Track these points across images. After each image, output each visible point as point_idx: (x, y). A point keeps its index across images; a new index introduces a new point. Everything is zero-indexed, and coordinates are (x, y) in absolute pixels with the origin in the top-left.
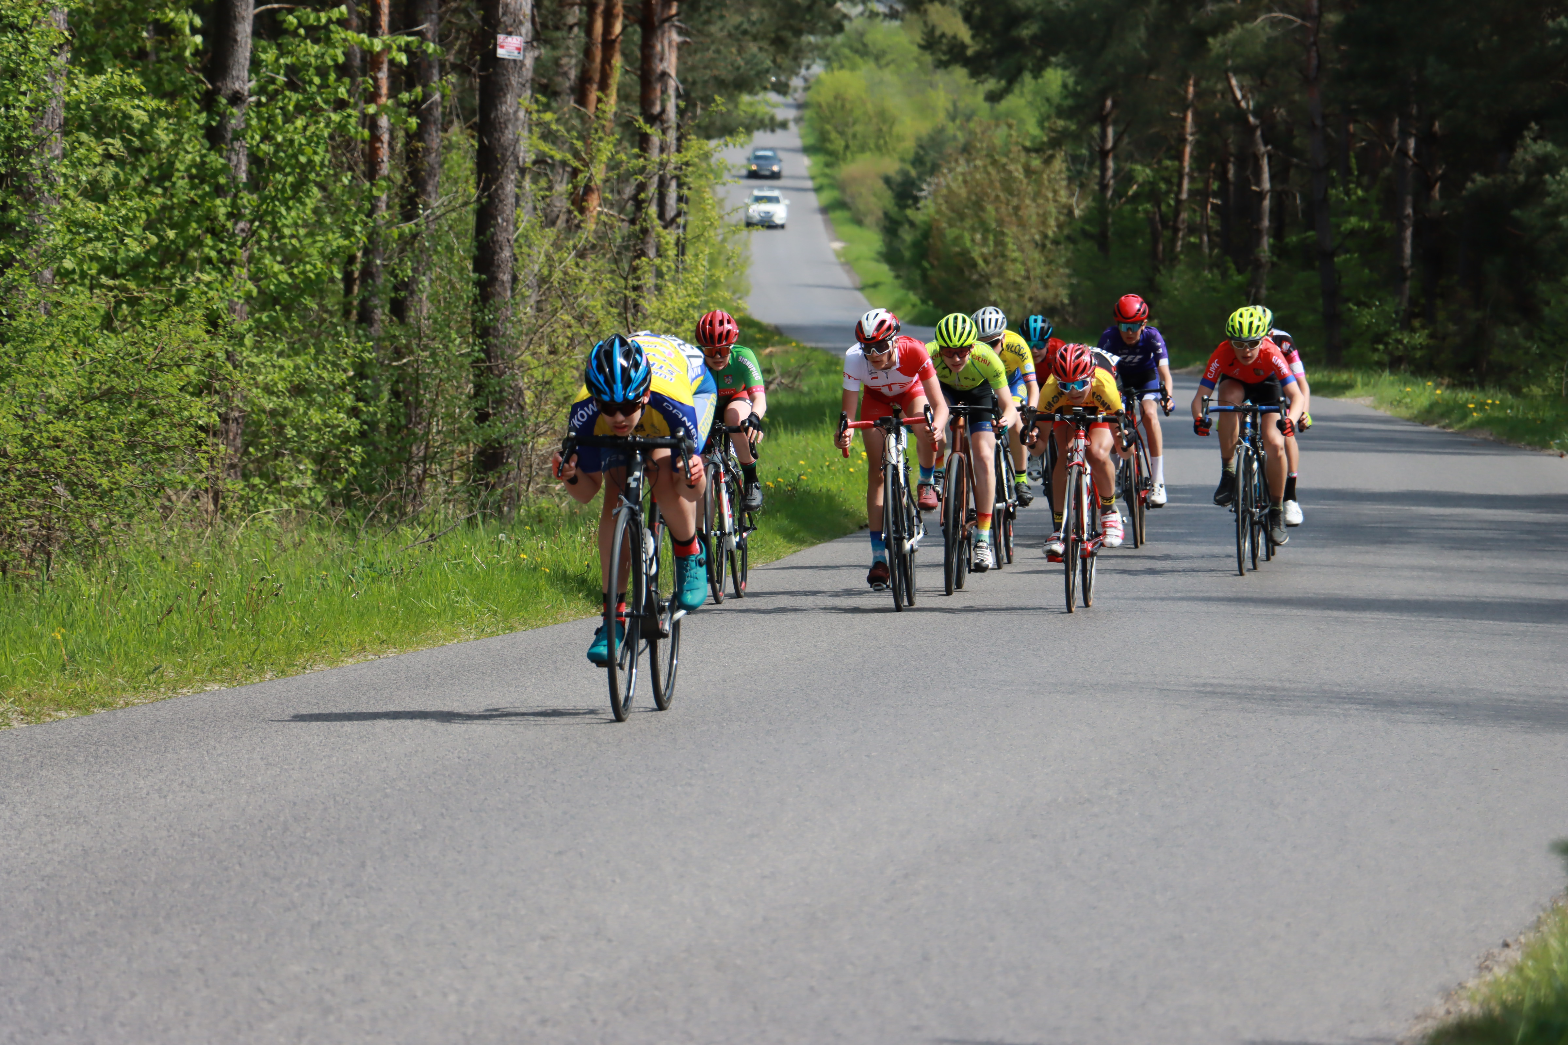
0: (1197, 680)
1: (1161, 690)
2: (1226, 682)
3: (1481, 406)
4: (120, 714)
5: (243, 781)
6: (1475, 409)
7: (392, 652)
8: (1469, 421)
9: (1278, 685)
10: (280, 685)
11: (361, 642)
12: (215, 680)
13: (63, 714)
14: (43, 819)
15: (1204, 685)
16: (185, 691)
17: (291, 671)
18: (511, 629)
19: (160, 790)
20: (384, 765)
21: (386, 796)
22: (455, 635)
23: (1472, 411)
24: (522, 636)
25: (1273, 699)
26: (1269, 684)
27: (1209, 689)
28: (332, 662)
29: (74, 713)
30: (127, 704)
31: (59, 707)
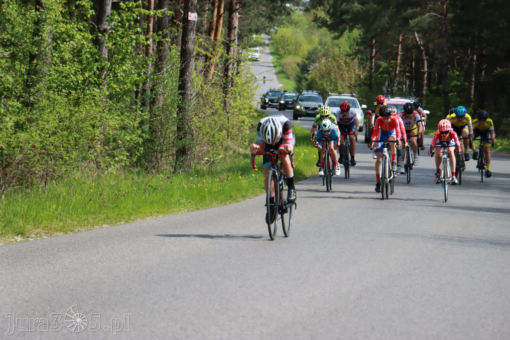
0: (432, 234)
1: (422, 237)
2: (442, 234)
3: (501, 144)
4: (78, 234)
5: (127, 259)
6: (500, 145)
7: (161, 216)
8: (498, 149)
9: (460, 236)
10: (127, 226)
11: (151, 212)
12: (105, 224)
13: (58, 234)
14: (65, 270)
15: (436, 235)
16: (96, 227)
17: (130, 221)
18: (198, 209)
19: (100, 261)
20: (172, 254)
21: (176, 265)
22: (180, 210)
23: (499, 146)
24: (202, 212)
25: (460, 241)
26: (457, 236)
27: (437, 237)
28: (142, 218)
29: (62, 233)
30: (79, 231)
31: (57, 231)
